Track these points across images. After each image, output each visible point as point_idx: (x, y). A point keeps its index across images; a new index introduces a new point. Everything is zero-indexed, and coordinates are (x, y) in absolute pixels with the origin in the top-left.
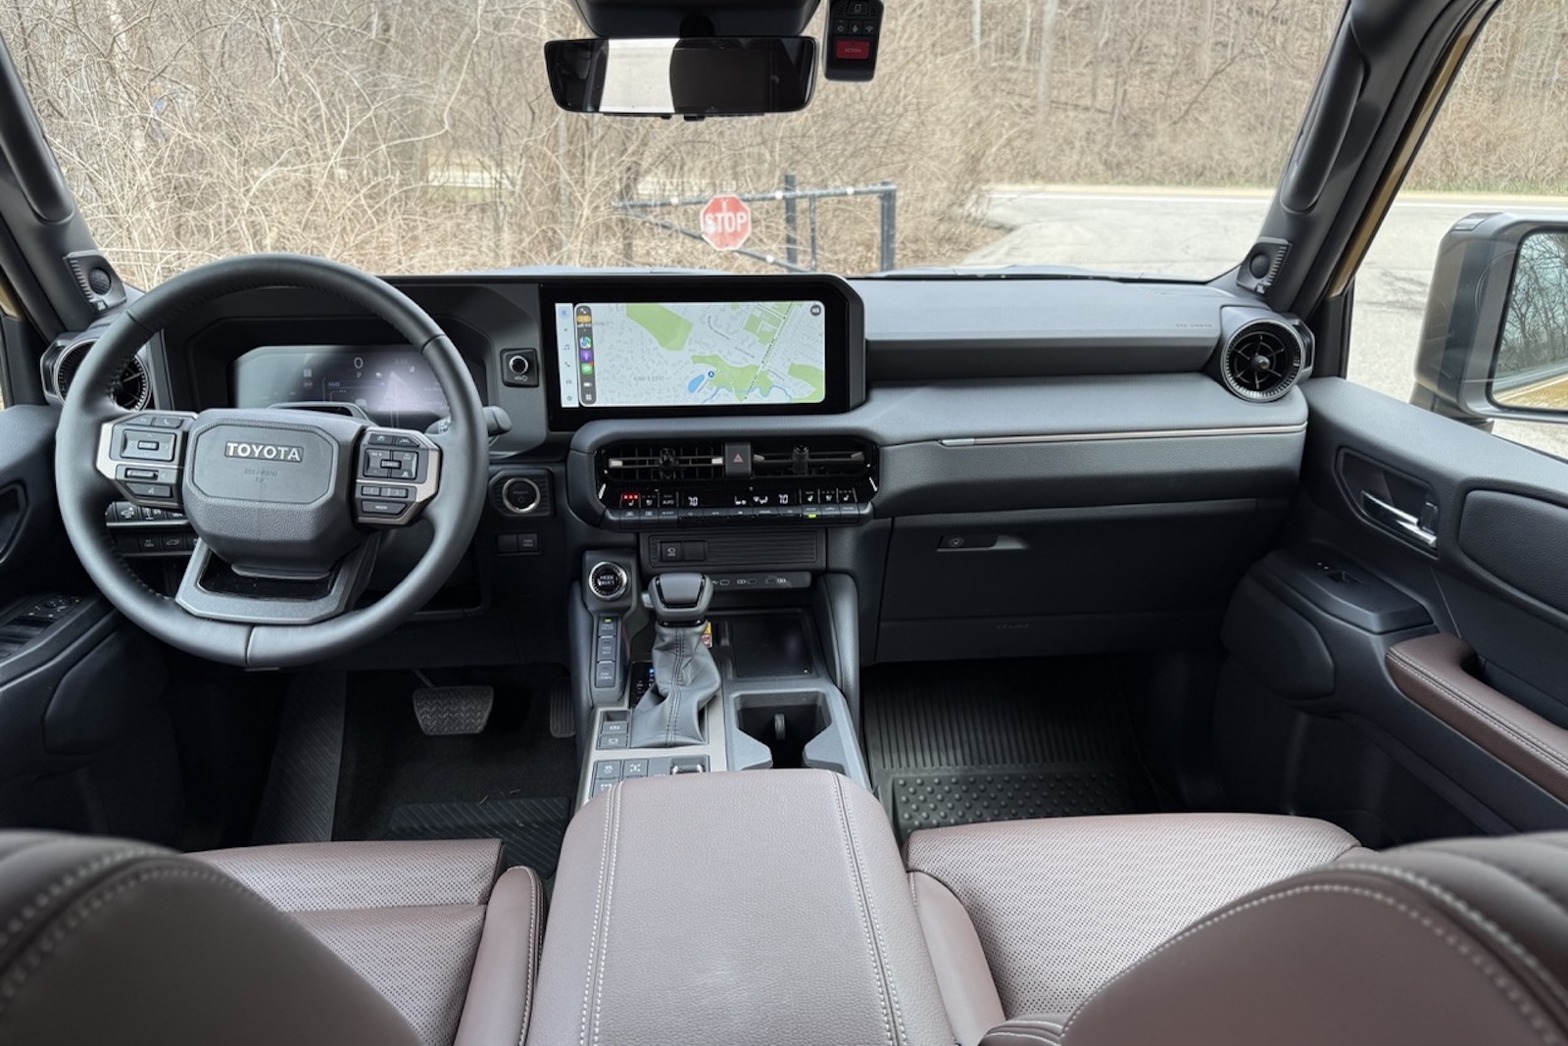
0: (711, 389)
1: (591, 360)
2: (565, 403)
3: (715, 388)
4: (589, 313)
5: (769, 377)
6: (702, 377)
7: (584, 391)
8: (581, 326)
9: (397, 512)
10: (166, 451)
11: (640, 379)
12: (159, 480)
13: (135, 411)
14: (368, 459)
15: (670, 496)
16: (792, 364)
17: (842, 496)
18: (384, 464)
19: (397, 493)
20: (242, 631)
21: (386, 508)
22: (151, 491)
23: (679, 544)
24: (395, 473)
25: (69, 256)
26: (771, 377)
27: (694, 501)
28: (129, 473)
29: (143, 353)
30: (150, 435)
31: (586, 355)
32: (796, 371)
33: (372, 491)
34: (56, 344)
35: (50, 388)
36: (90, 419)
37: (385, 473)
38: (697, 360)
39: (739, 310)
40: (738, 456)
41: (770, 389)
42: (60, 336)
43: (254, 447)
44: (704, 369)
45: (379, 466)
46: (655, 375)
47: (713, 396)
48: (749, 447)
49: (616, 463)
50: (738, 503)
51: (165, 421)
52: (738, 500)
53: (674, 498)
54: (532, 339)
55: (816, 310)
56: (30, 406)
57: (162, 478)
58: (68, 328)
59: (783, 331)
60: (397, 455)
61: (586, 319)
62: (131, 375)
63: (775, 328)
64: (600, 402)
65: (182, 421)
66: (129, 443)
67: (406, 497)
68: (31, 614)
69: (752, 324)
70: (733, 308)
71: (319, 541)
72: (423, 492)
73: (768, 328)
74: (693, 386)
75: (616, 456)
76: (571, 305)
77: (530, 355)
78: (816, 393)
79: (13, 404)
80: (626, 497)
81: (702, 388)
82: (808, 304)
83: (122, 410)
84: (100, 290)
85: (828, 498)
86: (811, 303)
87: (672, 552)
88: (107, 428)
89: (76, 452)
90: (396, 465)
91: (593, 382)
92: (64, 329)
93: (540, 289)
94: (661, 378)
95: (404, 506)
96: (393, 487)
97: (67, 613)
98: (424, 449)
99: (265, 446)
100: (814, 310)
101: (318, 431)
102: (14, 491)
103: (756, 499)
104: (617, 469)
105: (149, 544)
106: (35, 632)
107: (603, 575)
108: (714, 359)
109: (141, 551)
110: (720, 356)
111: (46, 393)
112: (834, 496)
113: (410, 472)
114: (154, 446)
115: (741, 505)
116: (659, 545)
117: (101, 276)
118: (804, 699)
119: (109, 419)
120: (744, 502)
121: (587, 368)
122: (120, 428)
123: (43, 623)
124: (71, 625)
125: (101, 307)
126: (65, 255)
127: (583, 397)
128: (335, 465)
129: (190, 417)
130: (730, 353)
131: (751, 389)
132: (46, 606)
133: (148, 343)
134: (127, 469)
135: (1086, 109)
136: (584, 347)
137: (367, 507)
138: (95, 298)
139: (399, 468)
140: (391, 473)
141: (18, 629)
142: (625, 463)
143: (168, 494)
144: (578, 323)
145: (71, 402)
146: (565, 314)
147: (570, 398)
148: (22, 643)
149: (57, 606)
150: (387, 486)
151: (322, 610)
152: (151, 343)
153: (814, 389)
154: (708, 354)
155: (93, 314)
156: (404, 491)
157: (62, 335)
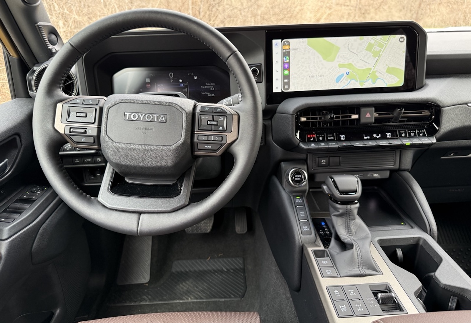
0: (347, 81)
1: (288, 69)
2: (275, 90)
3: (349, 80)
4: (289, 45)
5: (376, 74)
6: (343, 75)
7: (284, 84)
8: (284, 51)
9: (217, 149)
10: (91, 117)
11: (312, 77)
12: (87, 134)
13: (73, 97)
14: (200, 120)
15: (331, 135)
16: (388, 67)
17: (419, 133)
18: (209, 123)
19: (217, 139)
20: (135, 216)
21: (210, 147)
22: (83, 140)
23: (327, 158)
24: (215, 128)
25: (39, 24)
26: (377, 74)
27: (343, 137)
28: (72, 130)
29: (74, 70)
30: (82, 109)
31: (286, 66)
32: (390, 71)
33: (203, 138)
34: (34, 69)
35: (31, 89)
36: (51, 101)
37: (210, 128)
38: (341, 66)
39: (363, 40)
40: (368, 114)
41: (377, 79)
42: (35, 66)
43: (140, 114)
44: (344, 71)
45: (206, 124)
46: (319, 75)
47: (348, 84)
48: (374, 109)
49: (303, 119)
50: (365, 138)
51: (90, 101)
52: (365, 136)
53: (333, 136)
54: (260, 59)
55: (402, 40)
56: (23, 98)
57: (89, 133)
58: (39, 62)
59: (385, 51)
60: (216, 118)
61: (287, 47)
62: (68, 82)
63: (381, 49)
64: (292, 89)
65: (99, 101)
66: (71, 114)
67: (221, 141)
68: (25, 196)
69: (370, 47)
70: (361, 39)
71: (176, 166)
72: (230, 138)
73: (377, 49)
74: (338, 80)
75: (304, 116)
76: (280, 40)
77: (259, 66)
78: (399, 82)
79: (16, 98)
80: (309, 136)
81: (342, 80)
82: (398, 37)
83: (67, 96)
84: (54, 44)
85: (412, 134)
86: (400, 36)
87: (323, 162)
88: (59, 106)
89: (43, 119)
90: (215, 123)
91: (289, 79)
92: (37, 62)
93: (266, 33)
94: (322, 76)
95: (220, 145)
96: (214, 136)
97: (41, 195)
98: (229, 114)
99: (146, 114)
100: (401, 40)
101: (173, 105)
102: (15, 139)
103: (375, 136)
104: (304, 122)
105: (77, 161)
106: (27, 206)
107: (296, 175)
108: (350, 65)
109: (73, 164)
110: (353, 64)
111: (29, 91)
112: (415, 133)
113: (223, 127)
114: (84, 115)
115: (367, 139)
116: (317, 159)
117: (53, 37)
118: (412, 241)
119: (60, 101)
120: (369, 137)
121: (286, 72)
122: (66, 106)
123: (30, 201)
124: (43, 202)
125: (54, 51)
126: (37, 23)
127: (284, 87)
128: (184, 124)
129: (102, 99)
130: (358, 62)
131: (367, 80)
132: (32, 192)
133: (76, 63)
134: (71, 128)
135: (348, 6)
136: (285, 62)
137: (201, 146)
138: (51, 47)
139: (217, 125)
140: (214, 128)
141: (18, 205)
142: (307, 119)
143: (93, 142)
144: (283, 50)
145: (40, 94)
146: (277, 44)
147: (277, 88)
148: (21, 213)
149: (36, 192)
150: (211, 135)
151: (177, 203)
152: (77, 64)
153: (399, 80)
154: (346, 63)
155: (50, 54)
156: (221, 138)
157: (36, 65)
